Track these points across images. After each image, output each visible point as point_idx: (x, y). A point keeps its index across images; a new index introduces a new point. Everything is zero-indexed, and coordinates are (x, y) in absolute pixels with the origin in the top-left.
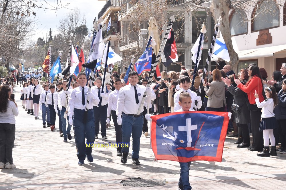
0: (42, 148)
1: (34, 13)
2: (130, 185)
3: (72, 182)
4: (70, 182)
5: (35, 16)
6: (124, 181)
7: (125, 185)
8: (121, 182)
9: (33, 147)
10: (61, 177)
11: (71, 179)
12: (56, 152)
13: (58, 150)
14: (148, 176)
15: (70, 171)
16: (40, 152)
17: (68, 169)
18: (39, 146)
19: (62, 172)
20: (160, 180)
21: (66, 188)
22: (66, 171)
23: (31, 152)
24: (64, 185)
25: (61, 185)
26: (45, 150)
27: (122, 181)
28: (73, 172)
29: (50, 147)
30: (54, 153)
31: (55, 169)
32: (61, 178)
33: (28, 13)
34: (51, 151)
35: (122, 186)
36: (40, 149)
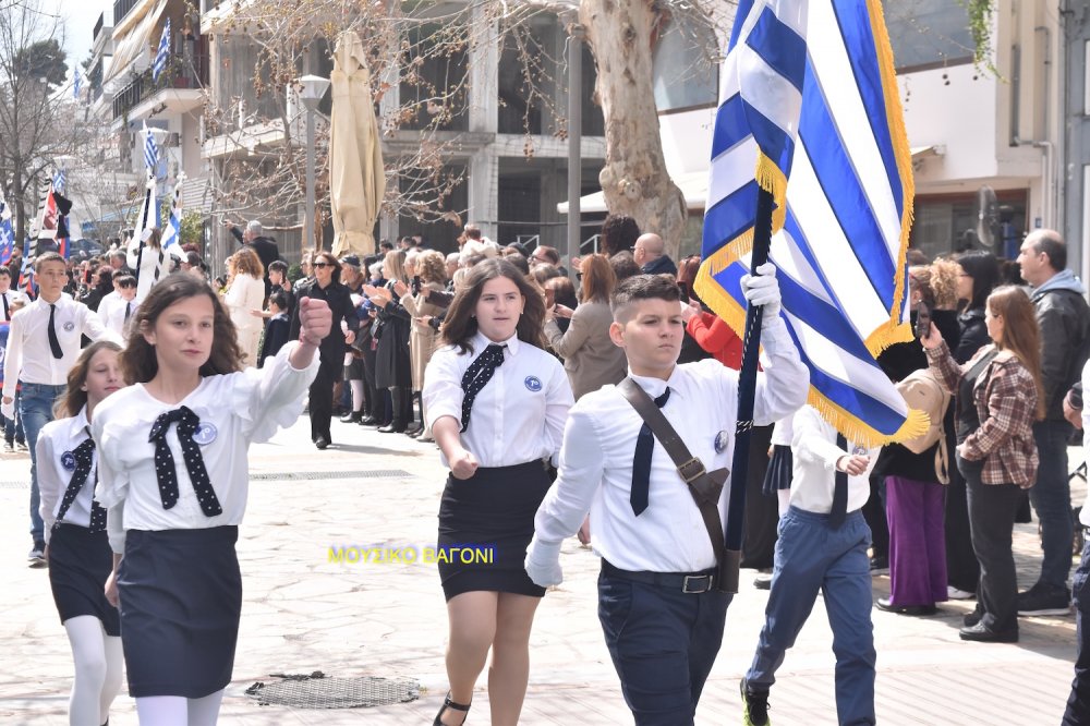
2: (285, 703)
3: (58, 692)
4: (49, 692)
6: (262, 686)
7: (265, 702)
8: (250, 691)
10: (11, 674)
11: (51, 680)
14: (349, 667)
15: (42, 650)
17: (34, 643)
19: (13, 655)
20: (399, 682)
21: (39, 715)
22: (26, 649)
24: (28, 704)
25: (18, 704)
27: (255, 686)
28: (54, 652)
32: (9, 679)
35: (256, 707)
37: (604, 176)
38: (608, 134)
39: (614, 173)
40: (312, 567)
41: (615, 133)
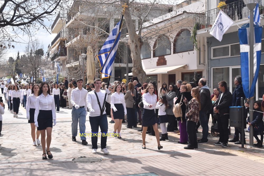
0: (16, 136)
1: (13, 46)
2: (79, 162)
5: (14, 48)
6: (75, 159)
7: (75, 162)
8: (72, 160)
9: (10, 135)
12: (26, 139)
13: (28, 137)
14: (90, 155)
16: (15, 139)
18: (14, 134)
20: (98, 158)
23: (9, 139)
26: (18, 137)
29: (22, 135)
30: (25, 139)
31: (27, 151)
33: (9, 46)
34: (22, 138)
35: (73, 163)
36: (15, 137)
37: (132, 70)
38: (133, 63)
39: (134, 69)
41: (134, 63)
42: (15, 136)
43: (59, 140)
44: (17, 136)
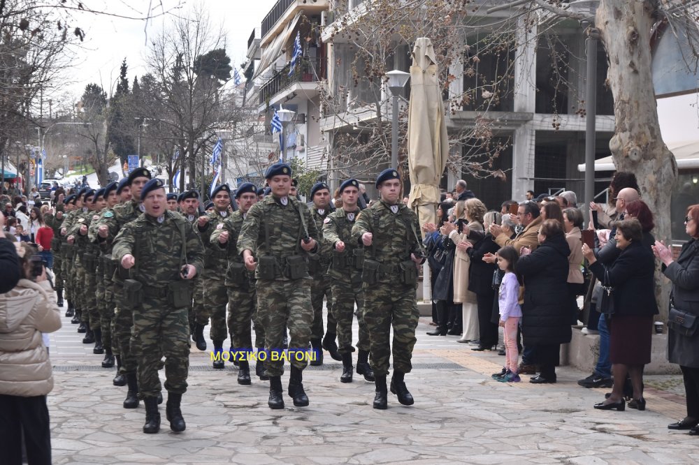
0: (92, 421)
1: (78, 32)
5: (82, 40)
9: (66, 419)
16: (86, 435)
18: (83, 416)
23: (60, 436)
26: (100, 429)
29: (115, 420)
30: (129, 440)
33: (60, 28)
34: (118, 434)
36: (87, 427)
37: (613, 144)
38: (617, 111)
39: (621, 141)
40: (383, 439)
41: (622, 111)
42: (88, 424)
43: (275, 450)
44: (95, 425)
